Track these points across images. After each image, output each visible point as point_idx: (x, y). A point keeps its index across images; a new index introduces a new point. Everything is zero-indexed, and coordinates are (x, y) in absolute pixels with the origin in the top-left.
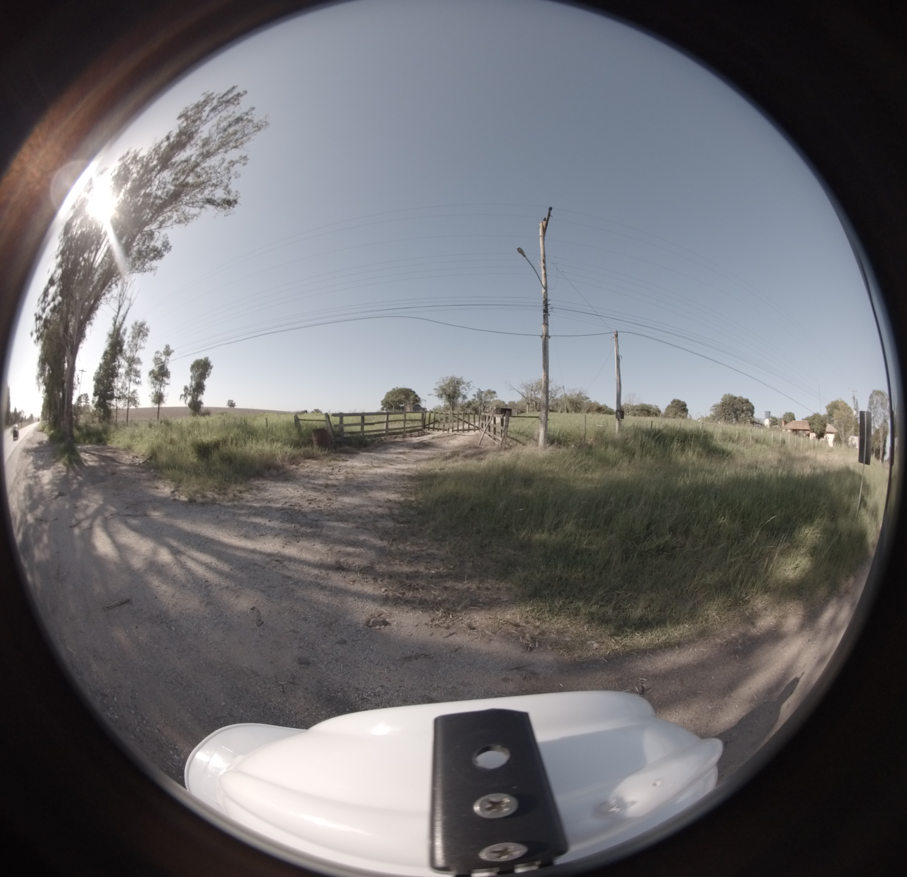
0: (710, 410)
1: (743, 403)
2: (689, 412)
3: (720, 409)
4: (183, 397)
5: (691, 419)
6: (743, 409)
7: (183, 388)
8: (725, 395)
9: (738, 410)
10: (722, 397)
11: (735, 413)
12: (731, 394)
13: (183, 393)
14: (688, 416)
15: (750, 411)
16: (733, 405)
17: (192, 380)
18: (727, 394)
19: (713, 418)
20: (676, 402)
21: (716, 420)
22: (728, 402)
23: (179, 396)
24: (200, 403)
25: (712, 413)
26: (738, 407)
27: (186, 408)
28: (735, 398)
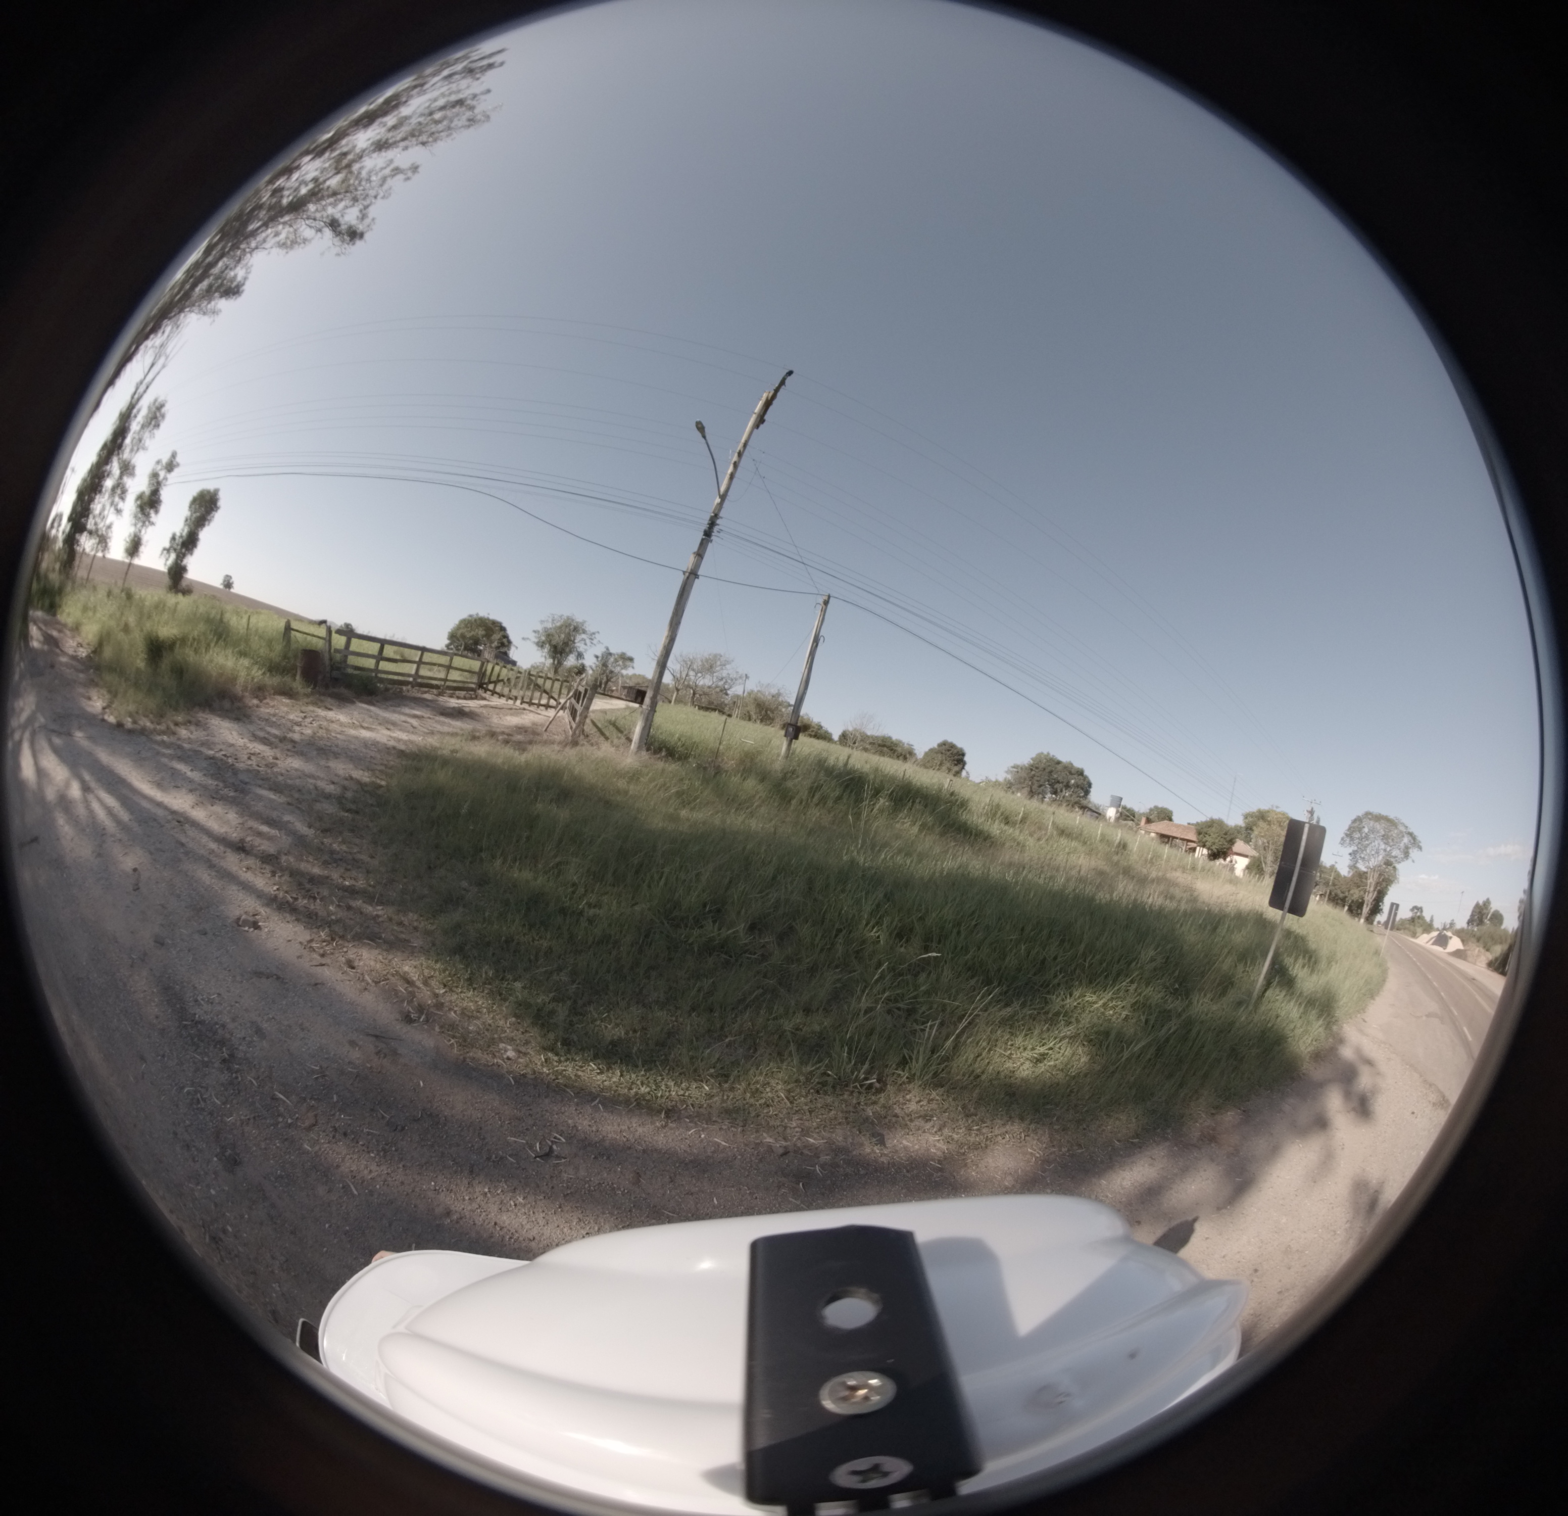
0: (1007, 772)
1: (1071, 773)
2: (967, 767)
3: (1024, 774)
4: (165, 552)
5: (967, 778)
6: (1068, 782)
7: (169, 536)
8: (1040, 755)
9: (1058, 782)
10: (1034, 756)
11: (1052, 785)
12: (1052, 754)
13: (167, 545)
14: (964, 773)
15: (1082, 789)
16: (1051, 772)
17: (185, 525)
18: (1045, 753)
19: (1009, 786)
20: (947, 747)
21: (1014, 789)
22: (1043, 766)
23: (161, 549)
24: (184, 569)
25: (1009, 777)
26: (1060, 779)
27: (163, 573)
28: (1059, 763)
